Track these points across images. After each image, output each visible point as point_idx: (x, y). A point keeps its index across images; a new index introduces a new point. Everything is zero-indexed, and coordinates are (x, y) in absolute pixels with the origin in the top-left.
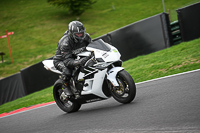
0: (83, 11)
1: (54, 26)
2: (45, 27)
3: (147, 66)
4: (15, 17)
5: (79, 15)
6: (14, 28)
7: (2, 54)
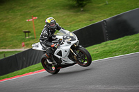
0: (85, 4)
1: (65, 14)
2: (59, 15)
3: (131, 43)
4: (38, 7)
5: (82, 7)
6: (37, 14)
7: (29, 32)
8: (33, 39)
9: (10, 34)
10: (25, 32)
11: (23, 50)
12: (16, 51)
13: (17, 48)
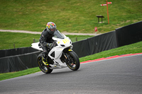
7: (102, 17)
8: (106, 24)
9: (83, 18)
10: (99, 17)
11: (95, 34)
12: (88, 36)
13: (90, 32)
